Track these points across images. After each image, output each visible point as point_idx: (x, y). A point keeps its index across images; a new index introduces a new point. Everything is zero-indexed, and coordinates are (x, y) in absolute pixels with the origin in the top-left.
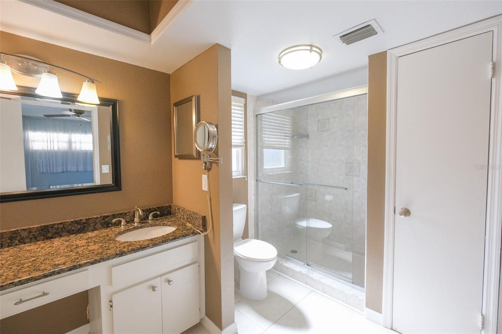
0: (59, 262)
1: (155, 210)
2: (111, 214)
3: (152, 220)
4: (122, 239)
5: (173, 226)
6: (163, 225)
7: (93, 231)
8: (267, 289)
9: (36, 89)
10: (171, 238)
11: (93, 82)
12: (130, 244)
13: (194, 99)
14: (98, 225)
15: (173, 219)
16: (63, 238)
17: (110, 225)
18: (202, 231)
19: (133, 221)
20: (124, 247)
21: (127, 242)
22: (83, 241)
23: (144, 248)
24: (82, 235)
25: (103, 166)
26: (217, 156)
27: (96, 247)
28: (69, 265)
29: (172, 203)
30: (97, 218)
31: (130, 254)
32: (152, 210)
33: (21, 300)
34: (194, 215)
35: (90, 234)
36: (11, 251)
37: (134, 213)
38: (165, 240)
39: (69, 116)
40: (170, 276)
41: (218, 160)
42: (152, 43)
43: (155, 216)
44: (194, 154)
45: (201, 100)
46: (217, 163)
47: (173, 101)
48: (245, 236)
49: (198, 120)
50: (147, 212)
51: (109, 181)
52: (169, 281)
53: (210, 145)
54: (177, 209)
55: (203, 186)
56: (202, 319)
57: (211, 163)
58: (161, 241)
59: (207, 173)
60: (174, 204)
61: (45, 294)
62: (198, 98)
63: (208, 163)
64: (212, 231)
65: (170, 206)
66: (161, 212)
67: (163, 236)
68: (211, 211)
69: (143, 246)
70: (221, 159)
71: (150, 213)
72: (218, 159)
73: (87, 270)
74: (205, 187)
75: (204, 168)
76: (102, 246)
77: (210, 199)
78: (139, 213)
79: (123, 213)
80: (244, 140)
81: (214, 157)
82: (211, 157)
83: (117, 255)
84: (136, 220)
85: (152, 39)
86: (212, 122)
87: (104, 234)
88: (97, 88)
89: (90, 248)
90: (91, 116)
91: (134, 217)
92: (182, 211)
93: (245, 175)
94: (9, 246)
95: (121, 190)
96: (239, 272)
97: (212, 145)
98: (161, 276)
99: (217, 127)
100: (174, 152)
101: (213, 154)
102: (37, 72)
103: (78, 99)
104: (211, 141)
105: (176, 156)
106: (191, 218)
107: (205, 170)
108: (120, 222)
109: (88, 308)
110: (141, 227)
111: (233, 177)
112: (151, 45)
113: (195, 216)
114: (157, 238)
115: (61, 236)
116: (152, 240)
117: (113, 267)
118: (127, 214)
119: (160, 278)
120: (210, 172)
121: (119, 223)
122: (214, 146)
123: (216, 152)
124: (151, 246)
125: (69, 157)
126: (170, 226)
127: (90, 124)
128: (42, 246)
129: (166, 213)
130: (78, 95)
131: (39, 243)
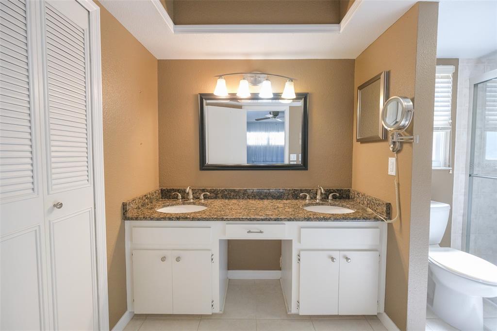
0: (269, 214)
1: (334, 191)
2: (300, 189)
3: (332, 200)
4: (309, 209)
5: (352, 209)
6: (342, 207)
7: (287, 199)
8: (484, 325)
9: (259, 94)
10: (352, 217)
11: (292, 81)
12: (315, 214)
13: (382, 76)
14: (290, 196)
15: (352, 203)
16: (269, 201)
17: (298, 198)
18: (386, 219)
19: (315, 198)
20: (310, 215)
21: (312, 212)
22: (281, 205)
23: (326, 219)
24: (280, 201)
25: (291, 155)
26: (412, 134)
27: (290, 210)
28: (274, 217)
29: (351, 188)
30: (290, 190)
31: (315, 221)
32: (332, 191)
33: (250, 231)
34: (376, 200)
35: (285, 201)
36: (244, 202)
37: (317, 191)
38: (345, 218)
39: (269, 118)
40: (348, 254)
41: (412, 139)
42: (341, 31)
43: (334, 197)
44: (380, 136)
45: (392, 75)
46: (411, 143)
47: (357, 84)
48: (446, 242)
49: (387, 97)
50: (328, 192)
51: (300, 162)
52: (347, 259)
53: (403, 123)
54: (356, 193)
55: (389, 170)
56: (380, 313)
57: (402, 143)
58: (342, 217)
59: (395, 155)
60: (353, 188)
61: (261, 232)
62: (388, 74)
63: (398, 144)
64: (399, 222)
65: (349, 191)
66: (340, 194)
67: (343, 214)
68: (399, 198)
69: (325, 218)
70: (417, 138)
71: (330, 193)
72: (412, 137)
73: (285, 224)
74: (392, 171)
75: (391, 149)
76: (294, 211)
77: (398, 184)
78: (321, 190)
79: (308, 190)
80: (450, 121)
81: (406, 136)
82: (402, 136)
83: (305, 219)
84: (318, 197)
85: (341, 27)
86: (407, 96)
87: (294, 203)
88: (294, 85)
89: (286, 210)
90: (284, 117)
91: (317, 195)
92: (362, 196)
93: (449, 166)
94: (243, 199)
95: (307, 170)
96: (434, 284)
97: (405, 122)
98: (340, 250)
99: (413, 100)
100: (356, 135)
101: (406, 133)
102: (260, 82)
103: (282, 97)
104: (404, 117)
105: (358, 140)
106: (373, 204)
107: (393, 151)
108: (306, 196)
109: (281, 258)
110: (322, 204)
111: (433, 168)
112: (339, 33)
113: (377, 202)
114: (338, 214)
115: (268, 199)
116: (333, 215)
117: (302, 228)
118: (311, 191)
119: (338, 252)
120: (399, 155)
121: (304, 198)
122: (407, 122)
123: (410, 130)
124: (333, 220)
125: (267, 150)
126: (349, 208)
127: (283, 123)
128: (258, 202)
129: (344, 196)
130: (282, 93)
131: (256, 200)
